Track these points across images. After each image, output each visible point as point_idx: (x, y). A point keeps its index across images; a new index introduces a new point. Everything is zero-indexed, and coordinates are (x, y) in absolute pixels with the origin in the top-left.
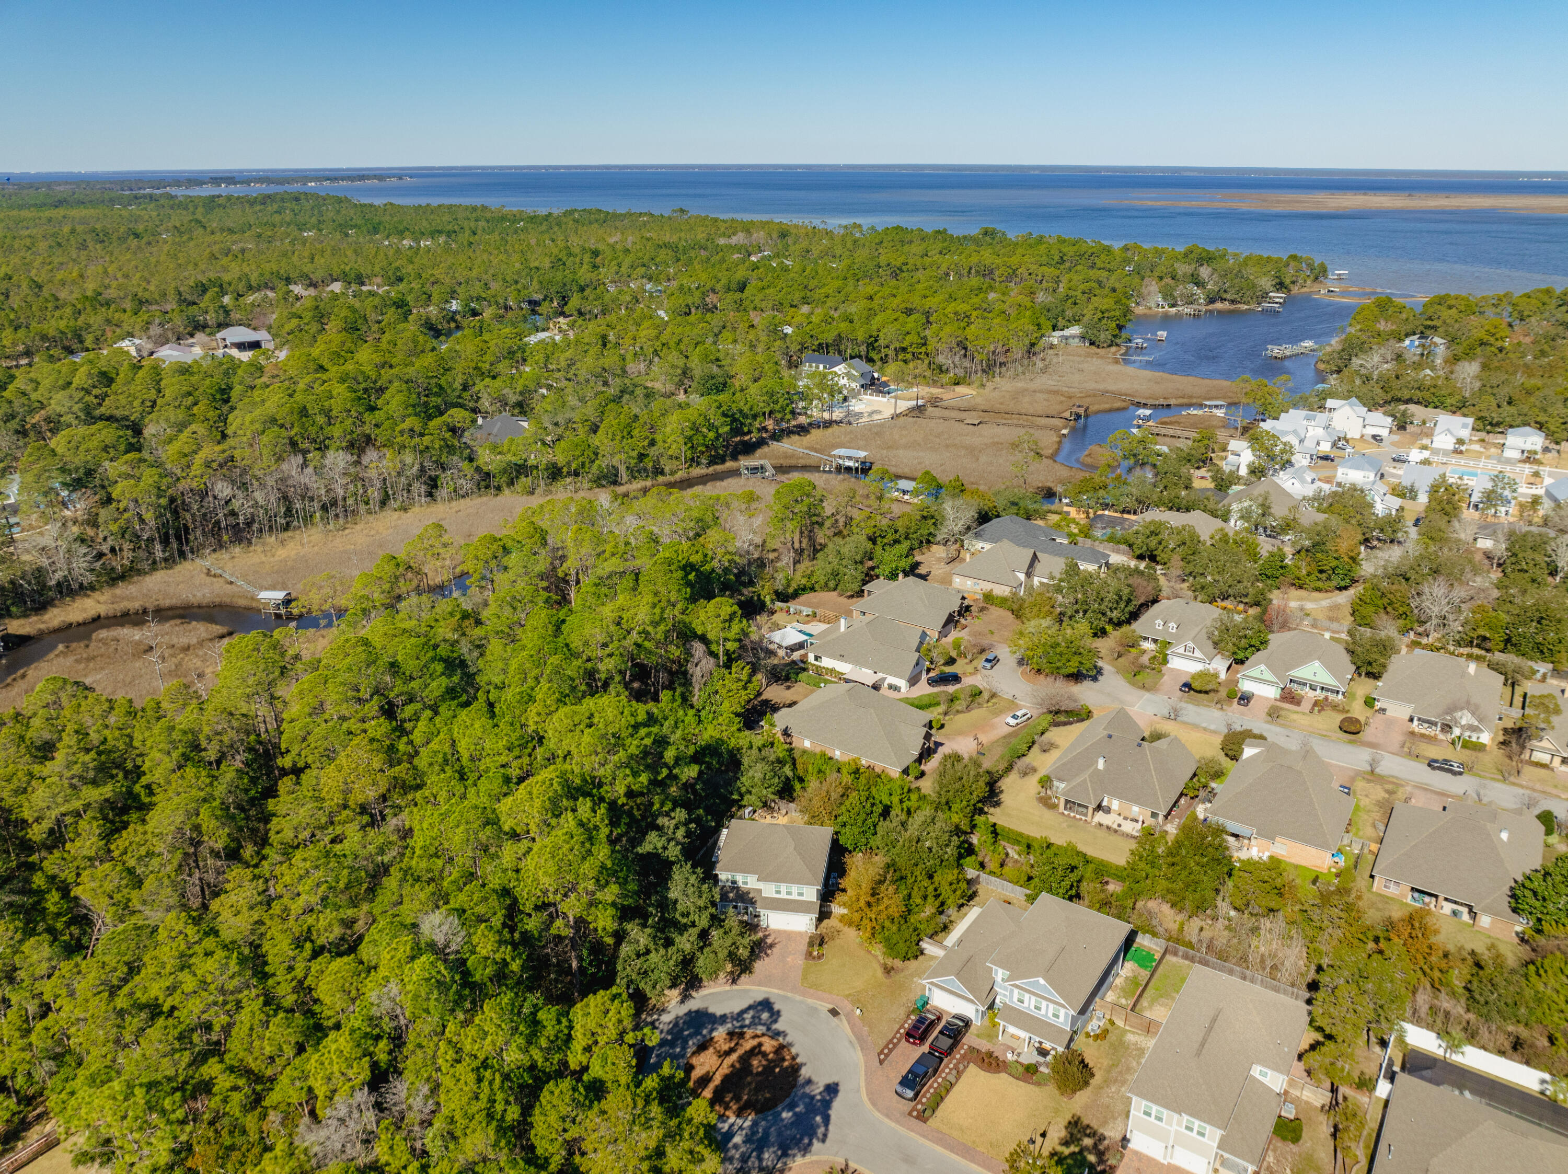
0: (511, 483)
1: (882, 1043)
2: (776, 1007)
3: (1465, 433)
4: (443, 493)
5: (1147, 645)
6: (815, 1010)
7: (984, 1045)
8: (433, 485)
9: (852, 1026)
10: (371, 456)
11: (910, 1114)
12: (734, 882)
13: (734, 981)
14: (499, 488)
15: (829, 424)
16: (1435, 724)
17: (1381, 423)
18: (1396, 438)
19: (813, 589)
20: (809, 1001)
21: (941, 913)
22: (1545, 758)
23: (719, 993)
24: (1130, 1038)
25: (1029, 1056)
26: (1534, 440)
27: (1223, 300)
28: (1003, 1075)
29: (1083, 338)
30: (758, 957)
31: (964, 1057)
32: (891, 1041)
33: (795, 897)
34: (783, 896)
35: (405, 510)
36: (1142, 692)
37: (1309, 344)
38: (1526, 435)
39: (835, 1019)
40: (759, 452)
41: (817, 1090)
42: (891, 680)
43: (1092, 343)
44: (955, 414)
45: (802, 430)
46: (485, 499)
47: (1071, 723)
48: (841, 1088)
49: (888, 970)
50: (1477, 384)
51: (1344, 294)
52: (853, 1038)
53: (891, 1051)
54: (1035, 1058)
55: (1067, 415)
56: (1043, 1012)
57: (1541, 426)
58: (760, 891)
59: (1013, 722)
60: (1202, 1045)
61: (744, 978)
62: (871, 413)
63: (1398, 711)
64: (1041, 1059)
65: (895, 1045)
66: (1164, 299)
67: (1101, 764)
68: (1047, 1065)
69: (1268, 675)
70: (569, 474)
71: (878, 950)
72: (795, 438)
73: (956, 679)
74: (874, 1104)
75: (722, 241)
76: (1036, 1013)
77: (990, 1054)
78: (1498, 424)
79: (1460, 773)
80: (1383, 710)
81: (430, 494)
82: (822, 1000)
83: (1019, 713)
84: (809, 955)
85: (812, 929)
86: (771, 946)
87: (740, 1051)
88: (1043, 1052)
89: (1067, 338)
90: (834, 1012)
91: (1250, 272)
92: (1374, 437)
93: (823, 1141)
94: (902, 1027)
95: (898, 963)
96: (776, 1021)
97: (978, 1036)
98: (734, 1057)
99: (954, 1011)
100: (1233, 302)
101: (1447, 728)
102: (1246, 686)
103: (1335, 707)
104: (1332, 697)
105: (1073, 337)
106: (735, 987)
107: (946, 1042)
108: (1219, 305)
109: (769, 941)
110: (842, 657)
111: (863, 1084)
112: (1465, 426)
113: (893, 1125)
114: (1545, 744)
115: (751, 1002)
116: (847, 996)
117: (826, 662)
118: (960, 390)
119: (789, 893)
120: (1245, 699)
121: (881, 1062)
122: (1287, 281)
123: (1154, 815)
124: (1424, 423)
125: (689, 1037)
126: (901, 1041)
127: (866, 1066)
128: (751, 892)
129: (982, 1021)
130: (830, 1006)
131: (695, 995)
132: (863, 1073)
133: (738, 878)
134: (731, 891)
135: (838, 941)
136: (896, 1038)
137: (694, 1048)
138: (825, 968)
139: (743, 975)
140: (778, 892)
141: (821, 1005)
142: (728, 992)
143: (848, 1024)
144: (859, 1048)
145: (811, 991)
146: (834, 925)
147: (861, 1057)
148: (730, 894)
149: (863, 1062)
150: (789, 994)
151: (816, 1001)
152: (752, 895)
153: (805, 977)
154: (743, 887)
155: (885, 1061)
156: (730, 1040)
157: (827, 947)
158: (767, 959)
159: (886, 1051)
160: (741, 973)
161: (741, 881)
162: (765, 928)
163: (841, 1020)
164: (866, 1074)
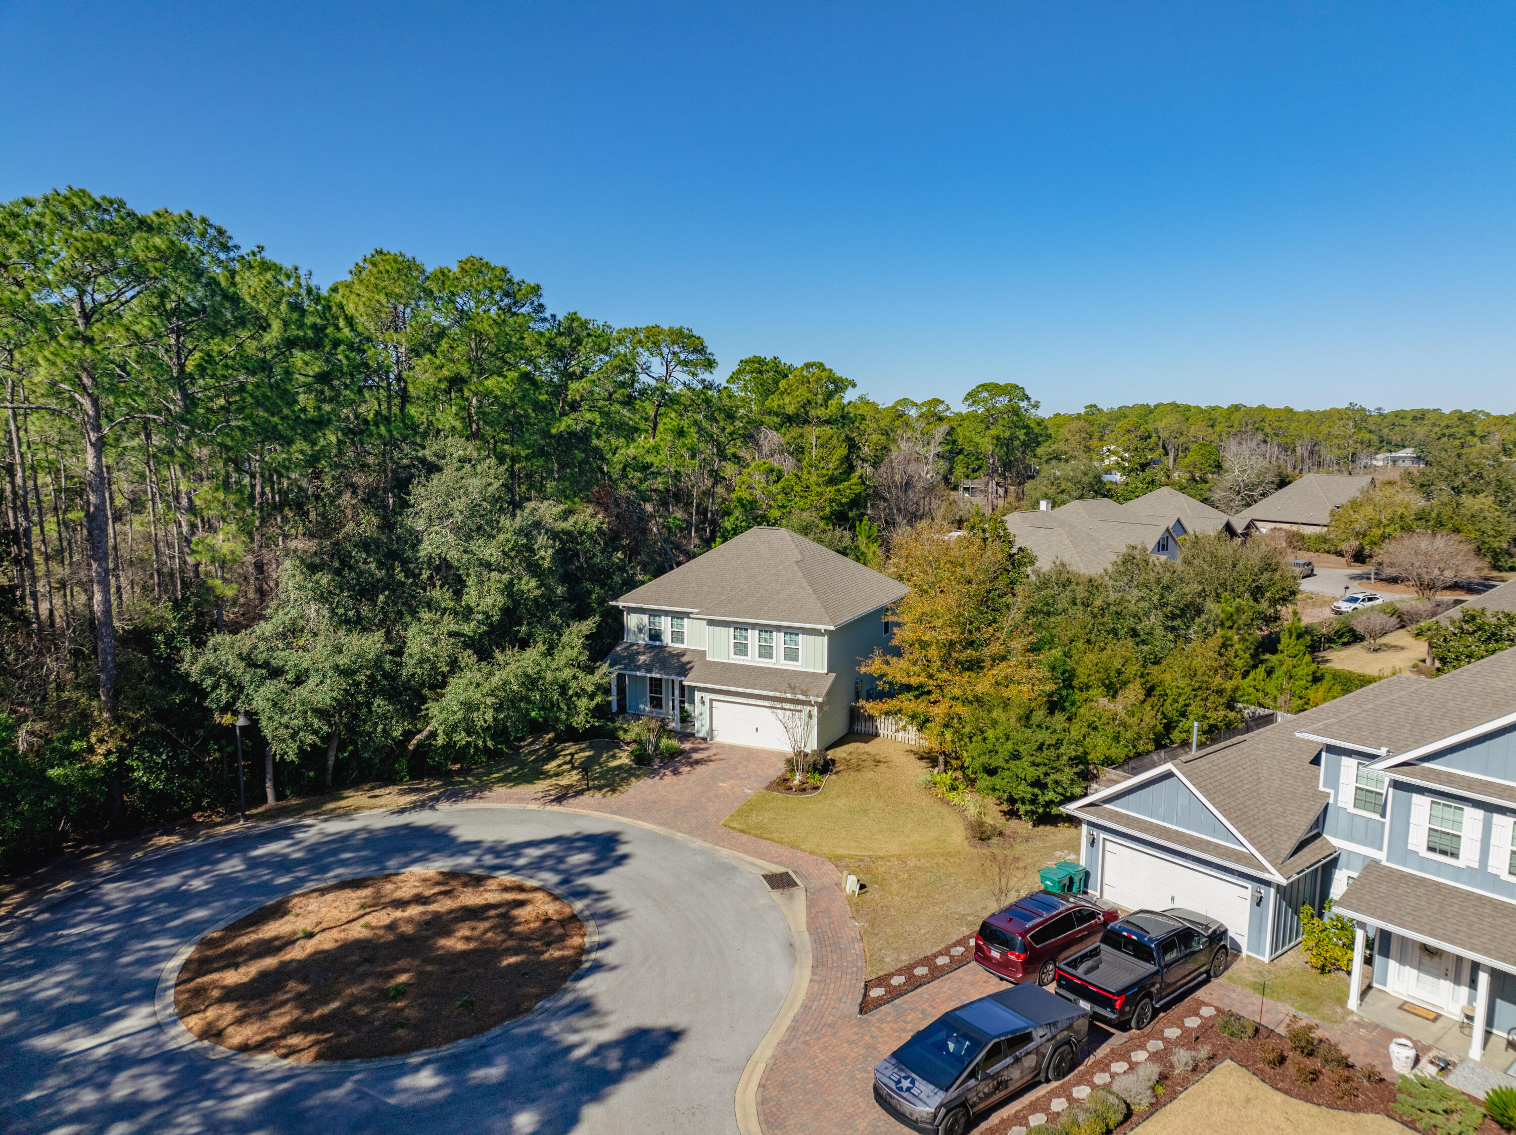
2: (626, 849)
6: (730, 869)
7: (1286, 1017)
9: (818, 912)
12: (655, 636)
13: (560, 799)
23: (505, 810)
30: (653, 773)
32: (928, 961)
33: (777, 660)
39: (775, 895)
49: (986, 835)
52: (804, 939)
58: (701, 653)
65: (938, 972)
82: (762, 856)
84: (780, 783)
85: (812, 745)
86: (698, 762)
87: (441, 906)
90: (781, 881)
95: (1020, 826)
96: (598, 872)
97: (1261, 989)
106: (556, 808)
115: (567, 831)
116: (836, 858)
119: (766, 651)
121: (866, 1006)
125: (343, 863)
126: (957, 964)
127: (806, 1008)
128: (683, 654)
129: (1275, 947)
130: (778, 869)
131: (444, 807)
132: (787, 1022)
133: (665, 625)
134: (644, 653)
135: (868, 775)
136: (946, 952)
137: (331, 883)
138: (810, 806)
139: (591, 792)
140: (741, 649)
141: (752, 864)
142: (524, 811)
143: (809, 907)
144: (810, 962)
145: (744, 838)
146: (873, 752)
147: (805, 984)
148: (642, 658)
149: (801, 996)
150: (679, 836)
151: (743, 855)
152: (684, 659)
153: (743, 813)
154: (670, 644)
155: (879, 1003)
156: (438, 884)
157: (830, 778)
158: (669, 778)
159: (897, 980)
160: (589, 789)
161: (670, 630)
162: (704, 739)
163: (791, 897)
164: (793, 1029)
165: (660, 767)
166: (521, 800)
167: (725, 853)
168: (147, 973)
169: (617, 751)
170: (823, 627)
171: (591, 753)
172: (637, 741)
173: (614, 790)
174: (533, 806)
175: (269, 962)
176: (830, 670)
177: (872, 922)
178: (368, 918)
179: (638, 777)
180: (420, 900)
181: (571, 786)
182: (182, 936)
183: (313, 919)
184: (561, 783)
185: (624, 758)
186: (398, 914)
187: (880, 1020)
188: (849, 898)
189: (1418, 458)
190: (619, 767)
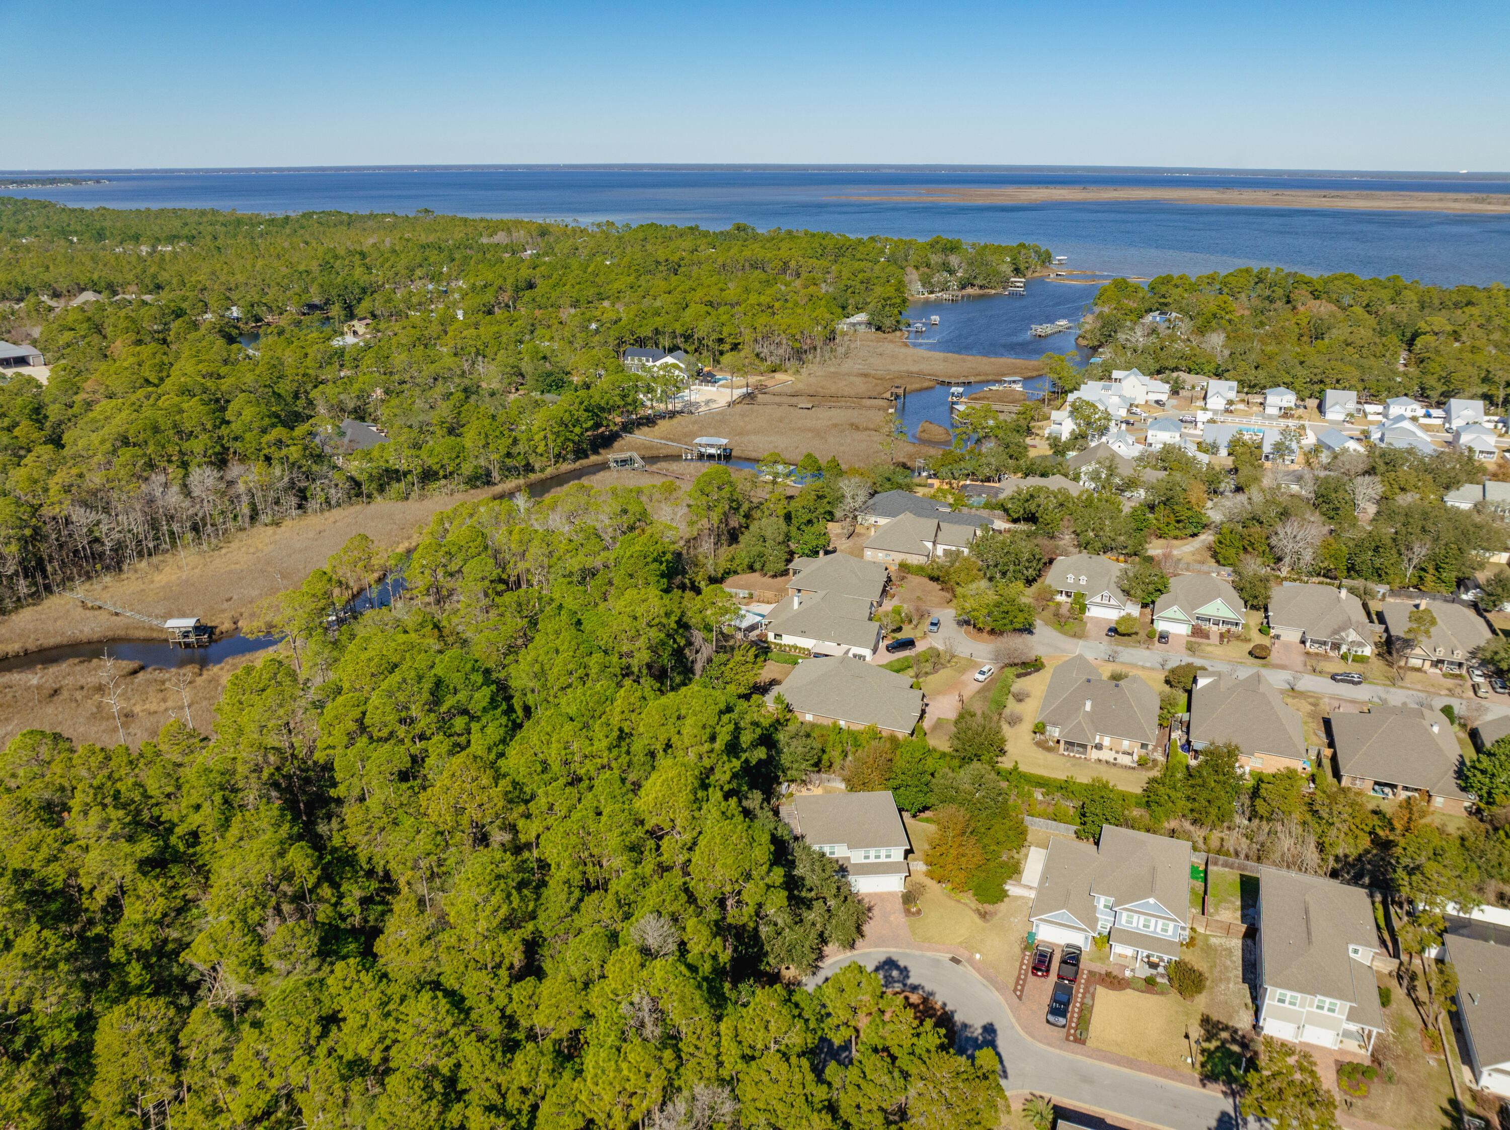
0: (381, 489)
1: (1011, 980)
2: (902, 963)
3: (1232, 395)
4: (312, 505)
5: (1061, 598)
6: (937, 960)
7: (1100, 968)
8: (303, 496)
9: (978, 971)
10: (235, 470)
11: (1067, 1039)
14: (369, 496)
15: (673, 414)
16: (1325, 643)
17: (1160, 389)
18: (1174, 402)
19: (736, 572)
20: (928, 954)
22: (1416, 663)
24: (1213, 941)
25: (1144, 972)
26: (1288, 399)
27: (973, 285)
28: (1128, 991)
29: (869, 324)
31: (1087, 980)
33: (883, 859)
34: (872, 860)
35: (278, 524)
36: (1075, 640)
37: (1063, 323)
38: (1282, 394)
40: (616, 445)
41: (978, 1032)
42: (856, 650)
43: (879, 329)
44: (785, 399)
45: (650, 421)
46: (358, 508)
47: (1029, 674)
48: (996, 1026)
49: (983, 915)
50: (1227, 353)
51: (1070, 277)
52: (984, 981)
54: (1148, 972)
55: (888, 395)
56: (1152, 928)
57: (1288, 385)
59: (981, 677)
60: (1309, 933)
61: (860, 943)
62: (707, 402)
63: (1291, 636)
64: (1154, 972)
65: (1024, 981)
66: (923, 286)
67: (1088, 706)
68: (1162, 976)
69: (1180, 615)
70: (445, 477)
71: (968, 899)
72: (645, 429)
73: (909, 644)
74: (1033, 1037)
75: (484, 240)
76: (1145, 931)
77: (1108, 974)
78: (1254, 386)
79: (1359, 683)
80: (1278, 637)
81: (300, 507)
82: (939, 951)
83: (985, 669)
84: (908, 912)
86: (870, 909)
88: (1153, 966)
89: (854, 325)
90: (955, 960)
91: (992, 259)
92: (1157, 402)
93: (1006, 1077)
94: (1022, 964)
95: (989, 907)
96: (908, 977)
97: (1091, 960)
99: (1063, 942)
100: (981, 287)
101: (1336, 646)
102: (1161, 626)
103: (1238, 637)
104: (1233, 628)
105: (860, 324)
106: (855, 951)
107: (1069, 970)
108: (969, 291)
109: (866, 904)
110: (803, 633)
111: (1013, 1020)
112: (1231, 389)
113: (1058, 1051)
114: (1418, 651)
115: (876, 963)
117: (788, 640)
118: (779, 376)
119: (877, 857)
120: (1163, 637)
122: (1022, 267)
123: (1144, 746)
124: (1193, 387)
127: (1008, 1004)
128: (840, 860)
130: (950, 956)
132: (1008, 1010)
133: (826, 849)
135: (927, 896)
139: (857, 940)
140: (867, 857)
142: (849, 957)
144: (993, 989)
146: (917, 881)
147: (999, 996)
149: (1003, 1001)
150: (908, 951)
151: (934, 953)
153: (913, 933)
155: (1023, 997)
158: (873, 923)
159: (1019, 987)
161: (829, 850)
163: (965, 966)
164: (1012, 1011)
166: (839, 952)
173: (863, 936)
174: (849, 952)
179: (862, 926)
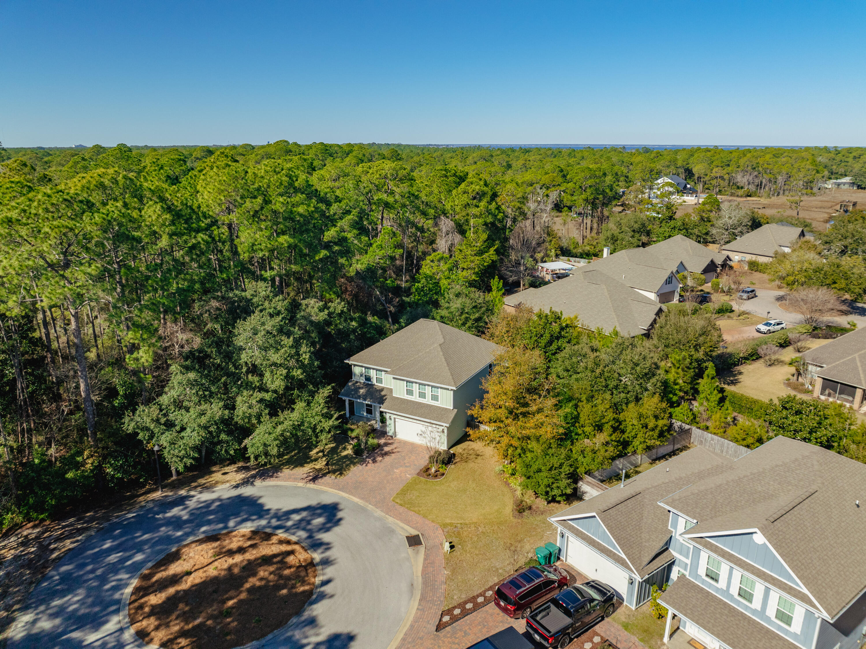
1: (458, 597)
2: (341, 515)
6: (392, 531)
9: (428, 563)
12: (368, 379)
13: (314, 479)
21: (620, 456)
23: (286, 487)
30: (363, 461)
32: (473, 599)
33: (428, 400)
34: (415, 398)
39: (410, 550)
43: (859, 187)
49: (523, 509)
52: (419, 581)
53: (465, 613)
56: (756, 604)
58: (391, 390)
61: (330, 479)
65: (477, 607)
76: (739, 603)
82: (408, 522)
84: (425, 471)
85: (444, 447)
86: (386, 454)
87: (251, 555)
89: (839, 185)
90: (414, 541)
95: (541, 503)
96: (327, 530)
97: (626, 626)
98: (238, 558)
99: (592, 576)
105: (844, 184)
106: (311, 485)
109: (386, 449)
115: (314, 503)
116: (444, 526)
119: (422, 395)
121: (439, 627)
125: (209, 523)
126: (487, 601)
127: (412, 626)
128: (382, 390)
129: (639, 601)
130: (414, 532)
131: (258, 483)
132: (401, 635)
133: (373, 374)
134: (362, 388)
135: (471, 465)
136: (482, 594)
137: (201, 536)
138: (437, 488)
139: (330, 475)
140: (410, 392)
141: (402, 528)
142: (296, 487)
143: (425, 559)
144: (418, 597)
145: (401, 509)
146: (476, 448)
147: (414, 611)
148: (362, 391)
149: (411, 618)
150: (370, 507)
151: (398, 522)
152: (383, 393)
153: (403, 492)
154: (376, 384)
155: (447, 624)
156: (250, 539)
157: (451, 467)
158: (371, 465)
159: (457, 611)
160: (329, 473)
161: (375, 377)
162: (392, 437)
163: (417, 552)
164: (404, 639)
165: (367, 457)
166: (295, 479)
167: (391, 520)
168: (117, 596)
169: (347, 444)
170: (450, 388)
171: (334, 445)
172: (357, 438)
173: (341, 474)
174: (301, 484)
175: (171, 591)
176: (454, 407)
177: (454, 571)
178: (216, 564)
179: (354, 464)
180: (241, 550)
181: (321, 469)
182: (131, 573)
183: (192, 562)
184: (317, 467)
185: (349, 451)
186: (231, 561)
187: (445, 636)
188: (445, 554)
189: (853, 183)
190: (346, 457)
